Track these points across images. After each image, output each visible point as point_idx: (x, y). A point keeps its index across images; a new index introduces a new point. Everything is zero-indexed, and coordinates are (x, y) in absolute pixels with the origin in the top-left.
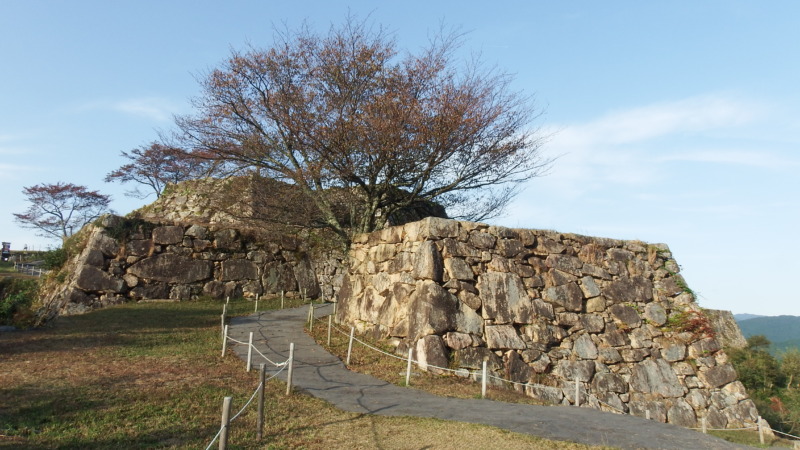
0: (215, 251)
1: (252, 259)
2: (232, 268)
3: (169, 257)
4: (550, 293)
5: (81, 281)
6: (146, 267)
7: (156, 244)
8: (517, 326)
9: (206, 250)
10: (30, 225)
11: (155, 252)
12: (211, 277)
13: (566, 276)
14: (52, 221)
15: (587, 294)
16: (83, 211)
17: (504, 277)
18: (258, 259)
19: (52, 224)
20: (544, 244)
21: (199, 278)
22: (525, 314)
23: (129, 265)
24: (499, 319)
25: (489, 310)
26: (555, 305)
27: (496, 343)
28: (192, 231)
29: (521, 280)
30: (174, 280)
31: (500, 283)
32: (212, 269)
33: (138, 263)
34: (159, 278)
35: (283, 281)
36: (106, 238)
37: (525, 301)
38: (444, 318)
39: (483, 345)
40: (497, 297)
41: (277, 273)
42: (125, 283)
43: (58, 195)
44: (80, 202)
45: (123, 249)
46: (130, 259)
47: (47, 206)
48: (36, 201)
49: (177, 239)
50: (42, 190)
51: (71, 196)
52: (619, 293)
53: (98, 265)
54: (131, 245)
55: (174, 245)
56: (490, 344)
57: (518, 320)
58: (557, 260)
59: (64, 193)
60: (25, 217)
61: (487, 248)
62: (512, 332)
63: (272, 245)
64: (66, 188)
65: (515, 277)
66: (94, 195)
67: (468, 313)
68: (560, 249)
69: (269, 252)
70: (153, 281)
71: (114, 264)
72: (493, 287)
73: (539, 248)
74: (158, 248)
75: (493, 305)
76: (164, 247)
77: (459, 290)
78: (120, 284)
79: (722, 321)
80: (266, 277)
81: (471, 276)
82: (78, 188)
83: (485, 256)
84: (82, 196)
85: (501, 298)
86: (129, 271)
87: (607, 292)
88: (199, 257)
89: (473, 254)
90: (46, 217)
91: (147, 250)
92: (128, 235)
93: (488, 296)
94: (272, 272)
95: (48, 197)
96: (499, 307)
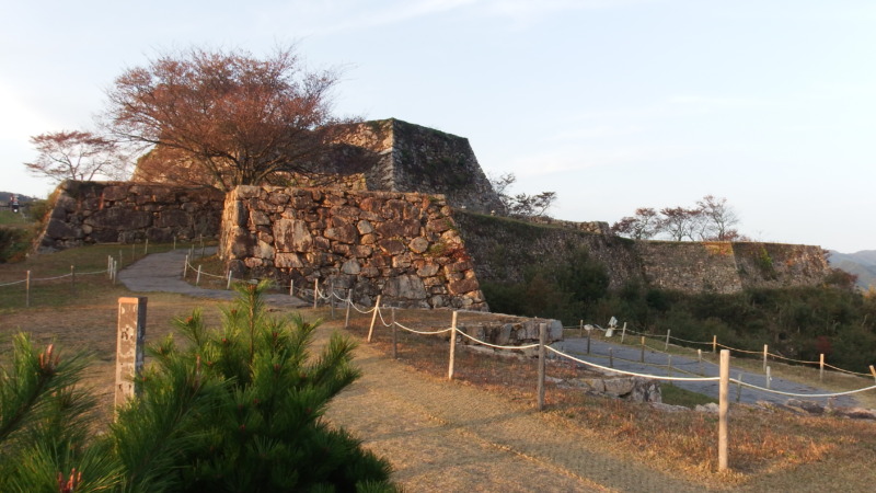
0: (154, 203)
1: (185, 210)
2: (169, 217)
3: (117, 210)
4: (329, 232)
5: (49, 232)
6: (98, 219)
7: (106, 201)
8: (299, 254)
9: (147, 203)
10: (41, 174)
11: (105, 207)
12: (151, 224)
13: (344, 220)
14: (63, 169)
15: (362, 232)
16: (91, 157)
17: (293, 222)
18: (191, 210)
19: (63, 172)
20: (329, 199)
21: (141, 225)
22: (306, 245)
23: (86, 217)
24: (286, 249)
25: (279, 243)
26: (331, 241)
27: (280, 264)
28: (134, 189)
29: (307, 224)
30: (120, 228)
31: (289, 226)
32: (152, 218)
33: (92, 216)
34: (109, 227)
35: (212, 226)
36: (67, 198)
37: (308, 238)
38: (244, 249)
39: (274, 265)
40: (286, 235)
41: (207, 220)
42: (83, 232)
43: (64, 142)
44: (88, 148)
45: (79, 205)
46: (87, 213)
47: (54, 154)
48: (42, 149)
49: (122, 196)
50: (49, 138)
51: (78, 143)
52: (388, 231)
53: (61, 218)
54: (86, 202)
55: (120, 200)
56: (277, 265)
57: (300, 250)
58: (339, 209)
59: (70, 140)
60: (34, 166)
61: (282, 204)
62: (294, 258)
63: (202, 197)
64: (72, 135)
65: (301, 222)
66: (99, 141)
67: (264, 246)
68: (343, 202)
69: (200, 203)
70: (104, 229)
71: (74, 217)
72: (283, 229)
73: (326, 202)
74: (108, 204)
75: (282, 240)
76: (112, 203)
77: (258, 232)
78: (79, 231)
79: (805, 257)
80: (197, 223)
81: (268, 222)
82: (84, 135)
83: (280, 209)
84: (89, 142)
85: (289, 236)
86: (85, 221)
87: (378, 230)
88: (140, 210)
89: (270, 207)
90: (55, 165)
91: (99, 205)
92: (83, 195)
93: (280, 235)
94: (203, 219)
95: (55, 145)
96: (286, 242)
